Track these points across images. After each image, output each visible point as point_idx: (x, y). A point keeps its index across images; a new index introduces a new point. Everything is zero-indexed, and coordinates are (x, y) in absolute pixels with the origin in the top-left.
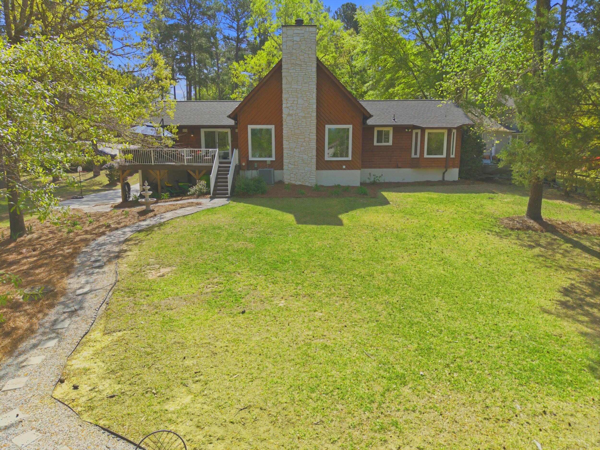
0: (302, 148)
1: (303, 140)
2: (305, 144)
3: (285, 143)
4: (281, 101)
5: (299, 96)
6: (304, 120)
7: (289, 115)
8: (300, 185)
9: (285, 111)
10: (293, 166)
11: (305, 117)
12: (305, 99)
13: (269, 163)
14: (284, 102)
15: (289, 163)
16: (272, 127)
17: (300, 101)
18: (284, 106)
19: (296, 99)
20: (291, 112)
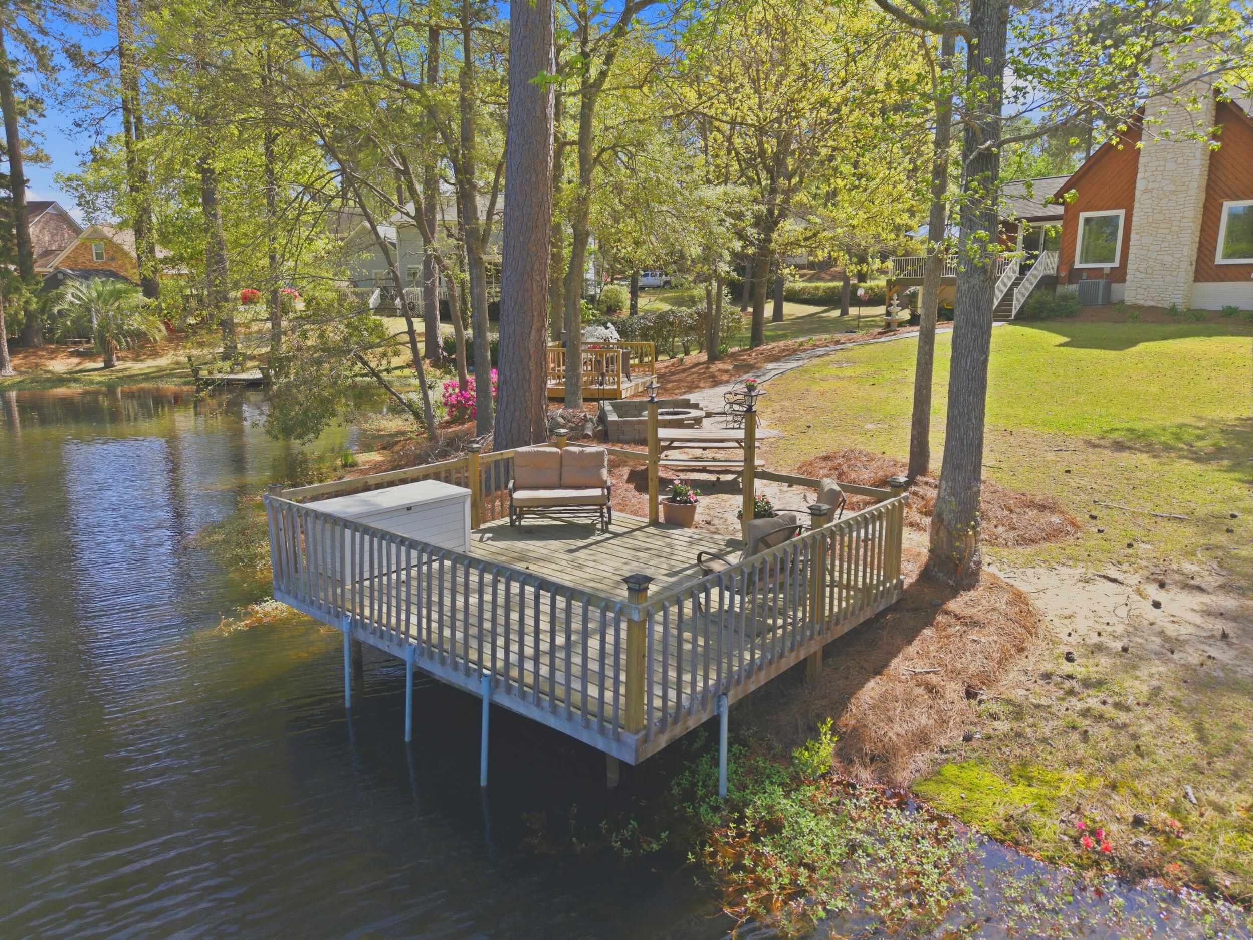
0: (1165, 244)
1: (1167, 231)
2: (1169, 237)
3: (1133, 236)
4: (1137, 168)
5: (1170, 156)
6: (1174, 197)
7: (1147, 190)
8: (1152, 307)
9: (1140, 185)
10: (1143, 276)
11: (1174, 192)
12: (1180, 161)
13: (1107, 271)
14: (1141, 169)
15: (1137, 270)
16: (1121, 213)
17: (1171, 166)
18: (1139, 176)
19: (1162, 163)
20: (1151, 186)
